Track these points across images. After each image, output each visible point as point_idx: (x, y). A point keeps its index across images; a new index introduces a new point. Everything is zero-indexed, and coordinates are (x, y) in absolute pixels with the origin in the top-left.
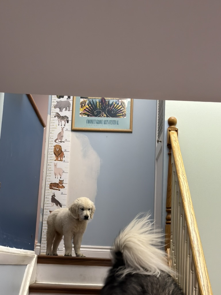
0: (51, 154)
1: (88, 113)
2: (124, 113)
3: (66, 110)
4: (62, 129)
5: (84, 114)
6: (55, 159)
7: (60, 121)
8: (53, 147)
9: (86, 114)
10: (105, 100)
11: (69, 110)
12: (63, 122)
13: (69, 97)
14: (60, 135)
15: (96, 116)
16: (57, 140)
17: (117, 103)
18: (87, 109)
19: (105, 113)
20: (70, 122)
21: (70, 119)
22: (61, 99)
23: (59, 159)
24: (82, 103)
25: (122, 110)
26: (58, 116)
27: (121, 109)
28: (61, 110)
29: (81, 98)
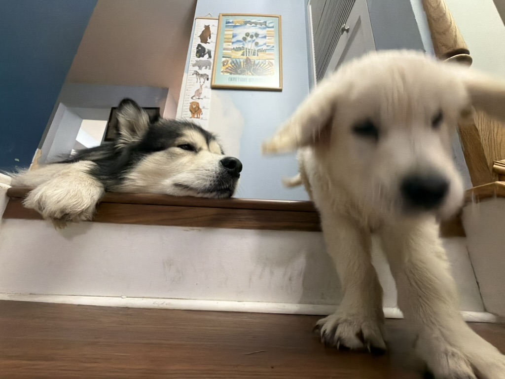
0: (186, 112)
1: (230, 71)
2: (271, 72)
3: (206, 68)
4: (201, 86)
5: (226, 72)
6: (191, 116)
7: (198, 79)
8: (189, 104)
9: (228, 72)
10: (250, 60)
11: (210, 69)
12: (202, 80)
13: (210, 57)
14: (198, 93)
15: (240, 74)
16: (194, 96)
17: (264, 62)
18: (229, 68)
19: (250, 72)
20: (210, 80)
21: (210, 77)
22: (201, 58)
23: (196, 116)
24: (224, 62)
25: (268, 70)
26: (197, 73)
27: (269, 68)
28: (200, 68)
29: (223, 57)
